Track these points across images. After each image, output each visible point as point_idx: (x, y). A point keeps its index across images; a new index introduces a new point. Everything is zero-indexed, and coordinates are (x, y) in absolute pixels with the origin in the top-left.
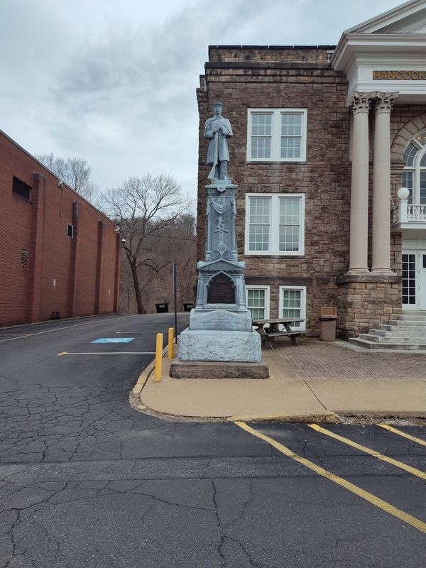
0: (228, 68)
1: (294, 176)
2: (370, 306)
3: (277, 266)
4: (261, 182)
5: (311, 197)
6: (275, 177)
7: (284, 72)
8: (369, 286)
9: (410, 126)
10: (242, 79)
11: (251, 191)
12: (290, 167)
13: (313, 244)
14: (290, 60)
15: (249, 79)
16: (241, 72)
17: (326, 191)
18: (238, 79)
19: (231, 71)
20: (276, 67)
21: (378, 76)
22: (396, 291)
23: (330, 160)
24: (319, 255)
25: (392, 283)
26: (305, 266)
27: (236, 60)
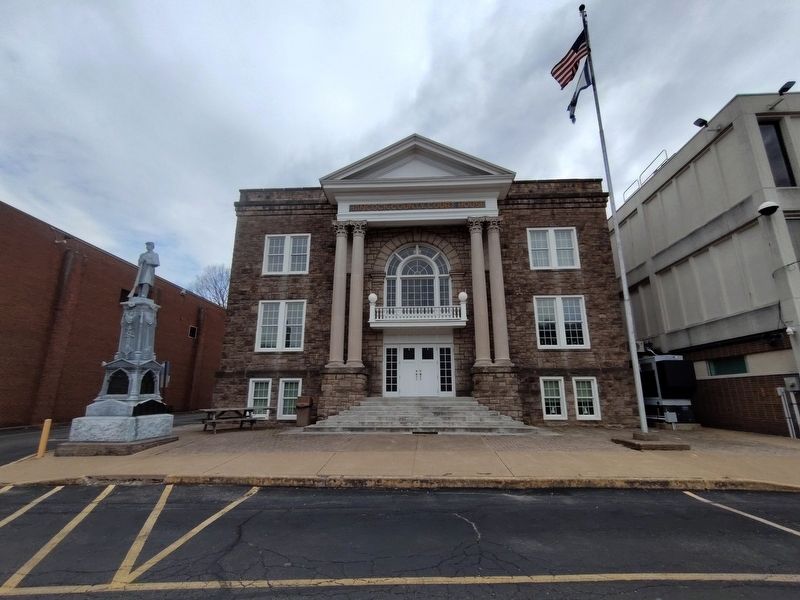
0: (251, 206)
1: (298, 285)
2: (337, 394)
3: (280, 361)
4: (272, 291)
5: (310, 302)
6: (283, 287)
7: (293, 207)
8: (339, 376)
9: (390, 245)
10: (262, 213)
11: (263, 299)
12: (295, 279)
13: (310, 342)
14: (299, 197)
15: (267, 213)
16: (260, 208)
17: (323, 297)
18: (259, 213)
19: (253, 208)
20: (287, 204)
21: (353, 208)
22: (361, 380)
23: (326, 272)
24: (314, 351)
25: (357, 374)
26: (302, 361)
27: (259, 200)
